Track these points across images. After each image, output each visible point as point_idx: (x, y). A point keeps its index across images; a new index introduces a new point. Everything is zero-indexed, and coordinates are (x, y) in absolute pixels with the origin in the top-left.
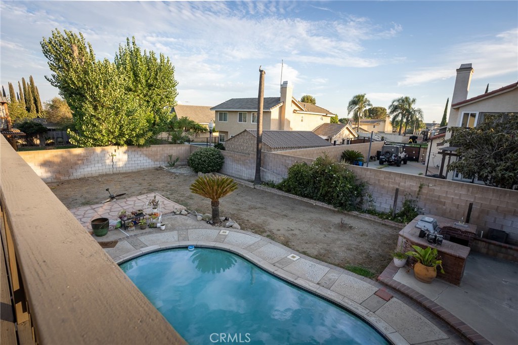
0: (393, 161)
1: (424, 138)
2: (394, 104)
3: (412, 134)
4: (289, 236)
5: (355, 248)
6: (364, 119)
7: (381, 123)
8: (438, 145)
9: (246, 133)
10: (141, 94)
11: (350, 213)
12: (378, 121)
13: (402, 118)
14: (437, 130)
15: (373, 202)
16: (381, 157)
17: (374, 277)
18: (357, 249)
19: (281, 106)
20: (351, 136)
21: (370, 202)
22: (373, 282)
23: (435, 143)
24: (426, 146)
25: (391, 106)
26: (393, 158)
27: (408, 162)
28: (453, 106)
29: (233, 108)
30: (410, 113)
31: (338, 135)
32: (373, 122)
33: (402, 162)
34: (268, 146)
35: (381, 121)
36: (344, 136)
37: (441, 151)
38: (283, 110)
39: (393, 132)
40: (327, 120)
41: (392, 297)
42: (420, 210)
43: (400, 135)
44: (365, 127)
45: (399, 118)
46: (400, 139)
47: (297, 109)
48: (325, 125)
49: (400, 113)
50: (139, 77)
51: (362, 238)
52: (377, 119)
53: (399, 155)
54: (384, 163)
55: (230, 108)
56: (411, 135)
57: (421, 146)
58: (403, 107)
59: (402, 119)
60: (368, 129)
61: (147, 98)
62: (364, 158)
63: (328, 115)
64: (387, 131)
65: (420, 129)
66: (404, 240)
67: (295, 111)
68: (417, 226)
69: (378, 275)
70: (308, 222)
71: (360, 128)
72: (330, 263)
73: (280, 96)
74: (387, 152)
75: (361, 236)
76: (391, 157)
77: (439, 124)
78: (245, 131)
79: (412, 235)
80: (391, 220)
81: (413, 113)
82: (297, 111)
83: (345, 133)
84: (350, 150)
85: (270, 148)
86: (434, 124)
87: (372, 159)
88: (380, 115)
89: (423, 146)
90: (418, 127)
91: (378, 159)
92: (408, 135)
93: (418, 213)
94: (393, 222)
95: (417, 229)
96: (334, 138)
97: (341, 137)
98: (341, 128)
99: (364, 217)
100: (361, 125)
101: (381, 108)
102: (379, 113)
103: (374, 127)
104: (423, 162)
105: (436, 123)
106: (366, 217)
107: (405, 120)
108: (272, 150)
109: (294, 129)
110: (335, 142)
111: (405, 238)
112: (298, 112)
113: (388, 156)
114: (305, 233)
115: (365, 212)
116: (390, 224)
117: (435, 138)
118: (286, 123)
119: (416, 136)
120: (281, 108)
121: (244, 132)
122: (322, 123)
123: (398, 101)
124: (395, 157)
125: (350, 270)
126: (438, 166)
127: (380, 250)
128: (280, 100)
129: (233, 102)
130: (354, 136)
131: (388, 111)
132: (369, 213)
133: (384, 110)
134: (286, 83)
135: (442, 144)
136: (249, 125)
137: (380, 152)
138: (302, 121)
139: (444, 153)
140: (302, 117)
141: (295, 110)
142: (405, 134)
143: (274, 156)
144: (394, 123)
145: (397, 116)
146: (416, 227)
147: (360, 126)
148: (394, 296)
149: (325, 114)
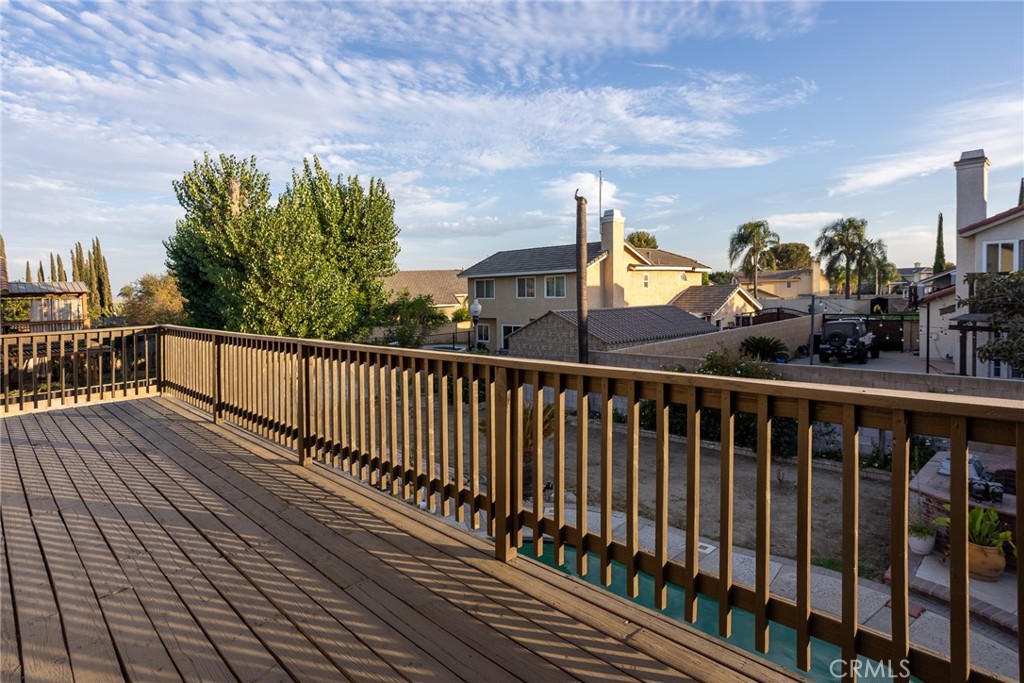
0: (848, 354)
1: (910, 301)
2: (826, 234)
3: (874, 293)
4: (679, 510)
5: (819, 525)
6: (766, 271)
7: (804, 277)
8: (943, 311)
9: (550, 318)
10: (332, 257)
11: (789, 460)
12: (795, 273)
13: (848, 262)
14: (926, 281)
15: (835, 435)
16: (821, 346)
17: (874, 577)
18: (824, 527)
19: (604, 260)
20: (750, 309)
21: (827, 434)
22: (877, 584)
23: (935, 308)
24: (915, 318)
25: (820, 240)
26: (849, 347)
27: (882, 354)
28: (960, 232)
29: (506, 271)
30: (863, 251)
31: (722, 309)
32: (785, 276)
33: (869, 355)
34: (599, 339)
35: (801, 272)
36: (734, 309)
37: (955, 323)
38: (608, 266)
39: (831, 292)
40: (696, 280)
41: (924, 611)
42: (937, 444)
43: (847, 297)
44: (768, 288)
45: (843, 263)
46: (850, 306)
47: (635, 262)
48: (693, 289)
49: (841, 252)
50: (329, 225)
51: (828, 506)
52: (791, 267)
53: (861, 339)
54: (831, 359)
55: (499, 271)
56: (872, 297)
57: (902, 317)
58: (847, 240)
59: (848, 265)
60: (776, 291)
61: (344, 264)
62: (787, 350)
63: (697, 270)
64: (819, 292)
65: (889, 283)
66: (923, 499)
67: (630, 268)
68: (941, 471)
69: (881, 572)
70: (710, 483)
71: (759, 291)
72: (778, 555)
73: (599, 240)
74: (835, 335)
75: (825, 502)
76: (844, 344)
77: (928, 269)
78: (550, 313)
79: (937, 488)
80: (879, 467)
81: (869, 249)
82: (634, 266)
83: (737, 303)
84: (757, 337)
85: (604, 343)
86: (918, 270)
87: (801, 352)
88: (797, 260)
89: (909, 318)
90: (884, 277)
91: (815, 352)
92: (866, 296)
93: (934, 449)
94: (884, 472)
95: (942, 477)
96: (716, 315)
97: (729, 312)
98: (729, 294)
99: (821, 466)
100: (760, 284)
101: (797, 246)
102: (793, 256)
103: (789, 286)
104: (915, 350)
105: (922, 266)
106: (824, 467)
107: (853, 266)
108: (608, 347)
109: (632, 304)
110: (718, 322)
111: (923, 494)
112: (637, 268)
113: (836, 344)
114: (710, 503)
115: (821, 457)
116: (878, 477)
117: (933, 299)
118: (615, 292)
119: (884, 296)
120: (603, 263)
121: (546, 315)
122: (683, 286)
123: (834, 228)
124: (852, 343)
125: (822, 566)
126: (949, 358)
127: (872, 527)
128: (600, 249)
129: (501, 257)
130: (755, 307)
131: (814, 252)
132: (829, 458)
133: (804, 248)
134: (610, 214)
135: (951, 309)
136: (542, 301)
137: (820, 336)
138: (646, 285)
139: (962, 326)
140: (646, 278)
141: (630, 265)
142: (859, 293)
143: (614, 359)
144: (831, 273)
145: (836, 259)
146: (939, 473)
147: (758, 287)
148: (928, 607)
149: (690, 269)
